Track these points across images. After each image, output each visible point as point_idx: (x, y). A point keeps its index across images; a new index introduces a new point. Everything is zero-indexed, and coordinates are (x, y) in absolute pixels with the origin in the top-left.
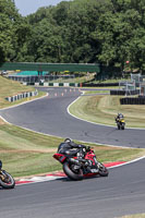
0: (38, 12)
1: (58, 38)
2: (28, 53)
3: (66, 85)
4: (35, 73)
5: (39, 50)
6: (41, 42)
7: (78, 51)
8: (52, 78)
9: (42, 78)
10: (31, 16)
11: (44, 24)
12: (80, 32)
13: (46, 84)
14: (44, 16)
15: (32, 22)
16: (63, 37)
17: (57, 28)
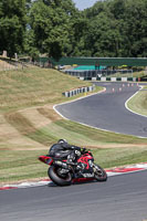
0: (95, 5)
1: (115, 33)
2: (85, 48)
3: (124, 79)
4: (92, 68)
5: (97, 44)
6: (99, 36)
7: (135, 45)
8: (109, 73)
9: (99, 72)
10: (88, 10)
11: (102, 18)
12: (138, 26)
13: (104, 79)
14: (101, 10)
15: (89, 16)
16: (121, 31)
17: (114, 22)
